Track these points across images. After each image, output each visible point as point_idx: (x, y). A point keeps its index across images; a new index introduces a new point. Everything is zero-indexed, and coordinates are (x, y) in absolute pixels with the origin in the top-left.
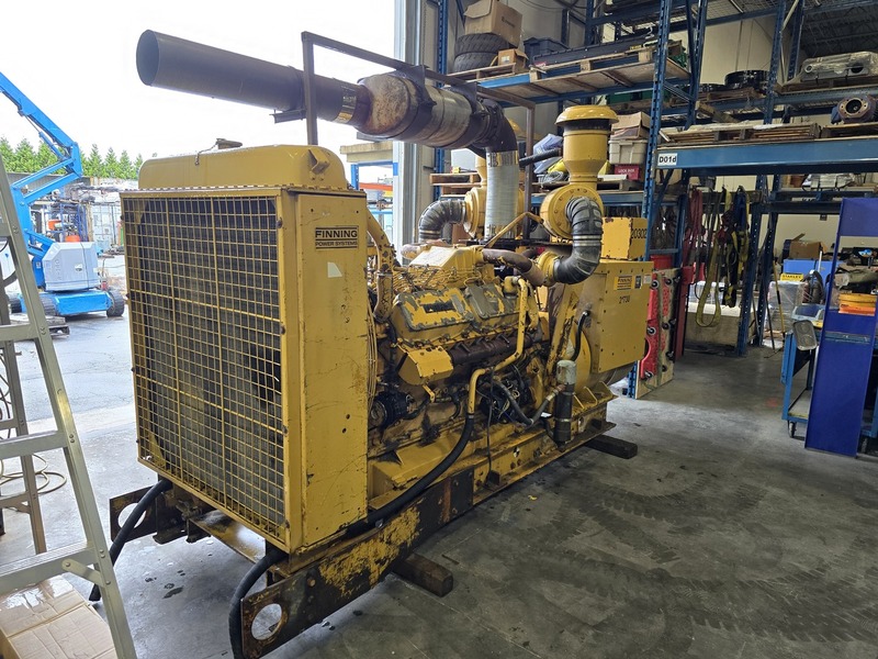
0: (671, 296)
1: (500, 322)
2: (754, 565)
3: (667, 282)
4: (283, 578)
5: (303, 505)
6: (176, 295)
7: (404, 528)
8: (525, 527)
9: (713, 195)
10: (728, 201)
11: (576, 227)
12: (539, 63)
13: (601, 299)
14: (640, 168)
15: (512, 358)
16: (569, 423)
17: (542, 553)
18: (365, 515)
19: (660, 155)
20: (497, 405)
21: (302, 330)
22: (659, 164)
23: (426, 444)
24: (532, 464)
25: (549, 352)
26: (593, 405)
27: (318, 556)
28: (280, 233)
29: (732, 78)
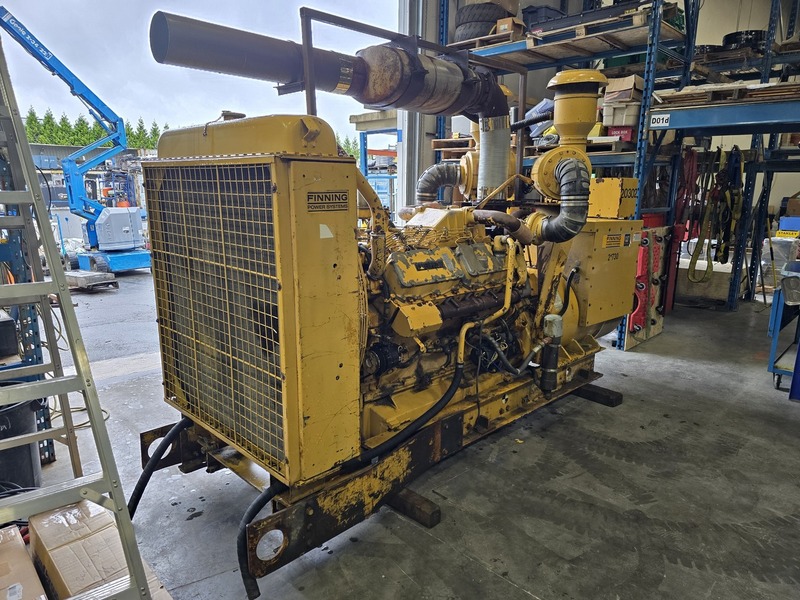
0: (662, 253)
1: (489, 279)
2: (730, 510)
3: (658, 239)
4: (284, 507)
5: (300, 444)
6: (191, 255)
7: (397, 465)
8: (511, 468)
9: (708, 155)
10: (723, 160)
11: (564, 188)
12: (535, 30)
13: (589, 257)
14: (634, 129)
15: (500, 313)
16: (555, 374)
17: (525, 492)
18: (358, 454)
19: (653, 117)
20: (486, 356)
21: (296, 287)
22: (652, 125)
23: (419, 390)
24: (519, 410)
25: (536, 306)
26: (580, 357)
27: (317, 489)
28: (275, 197)
29: (729, 39)
